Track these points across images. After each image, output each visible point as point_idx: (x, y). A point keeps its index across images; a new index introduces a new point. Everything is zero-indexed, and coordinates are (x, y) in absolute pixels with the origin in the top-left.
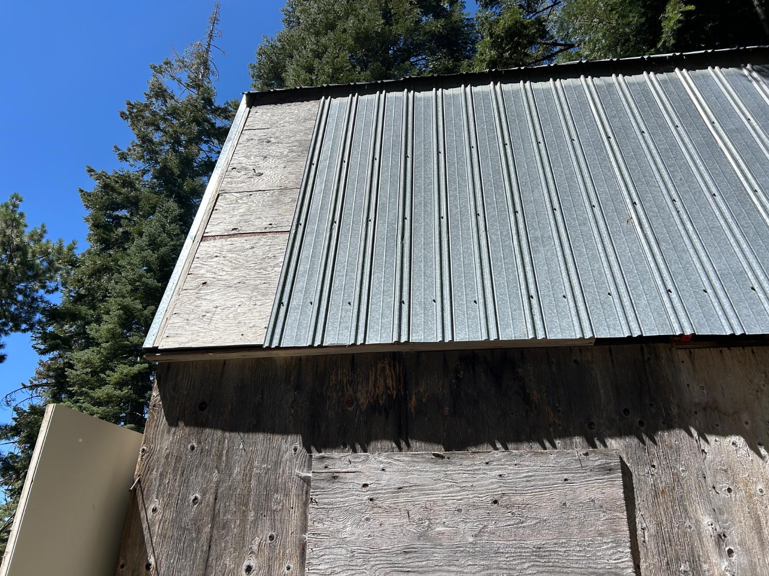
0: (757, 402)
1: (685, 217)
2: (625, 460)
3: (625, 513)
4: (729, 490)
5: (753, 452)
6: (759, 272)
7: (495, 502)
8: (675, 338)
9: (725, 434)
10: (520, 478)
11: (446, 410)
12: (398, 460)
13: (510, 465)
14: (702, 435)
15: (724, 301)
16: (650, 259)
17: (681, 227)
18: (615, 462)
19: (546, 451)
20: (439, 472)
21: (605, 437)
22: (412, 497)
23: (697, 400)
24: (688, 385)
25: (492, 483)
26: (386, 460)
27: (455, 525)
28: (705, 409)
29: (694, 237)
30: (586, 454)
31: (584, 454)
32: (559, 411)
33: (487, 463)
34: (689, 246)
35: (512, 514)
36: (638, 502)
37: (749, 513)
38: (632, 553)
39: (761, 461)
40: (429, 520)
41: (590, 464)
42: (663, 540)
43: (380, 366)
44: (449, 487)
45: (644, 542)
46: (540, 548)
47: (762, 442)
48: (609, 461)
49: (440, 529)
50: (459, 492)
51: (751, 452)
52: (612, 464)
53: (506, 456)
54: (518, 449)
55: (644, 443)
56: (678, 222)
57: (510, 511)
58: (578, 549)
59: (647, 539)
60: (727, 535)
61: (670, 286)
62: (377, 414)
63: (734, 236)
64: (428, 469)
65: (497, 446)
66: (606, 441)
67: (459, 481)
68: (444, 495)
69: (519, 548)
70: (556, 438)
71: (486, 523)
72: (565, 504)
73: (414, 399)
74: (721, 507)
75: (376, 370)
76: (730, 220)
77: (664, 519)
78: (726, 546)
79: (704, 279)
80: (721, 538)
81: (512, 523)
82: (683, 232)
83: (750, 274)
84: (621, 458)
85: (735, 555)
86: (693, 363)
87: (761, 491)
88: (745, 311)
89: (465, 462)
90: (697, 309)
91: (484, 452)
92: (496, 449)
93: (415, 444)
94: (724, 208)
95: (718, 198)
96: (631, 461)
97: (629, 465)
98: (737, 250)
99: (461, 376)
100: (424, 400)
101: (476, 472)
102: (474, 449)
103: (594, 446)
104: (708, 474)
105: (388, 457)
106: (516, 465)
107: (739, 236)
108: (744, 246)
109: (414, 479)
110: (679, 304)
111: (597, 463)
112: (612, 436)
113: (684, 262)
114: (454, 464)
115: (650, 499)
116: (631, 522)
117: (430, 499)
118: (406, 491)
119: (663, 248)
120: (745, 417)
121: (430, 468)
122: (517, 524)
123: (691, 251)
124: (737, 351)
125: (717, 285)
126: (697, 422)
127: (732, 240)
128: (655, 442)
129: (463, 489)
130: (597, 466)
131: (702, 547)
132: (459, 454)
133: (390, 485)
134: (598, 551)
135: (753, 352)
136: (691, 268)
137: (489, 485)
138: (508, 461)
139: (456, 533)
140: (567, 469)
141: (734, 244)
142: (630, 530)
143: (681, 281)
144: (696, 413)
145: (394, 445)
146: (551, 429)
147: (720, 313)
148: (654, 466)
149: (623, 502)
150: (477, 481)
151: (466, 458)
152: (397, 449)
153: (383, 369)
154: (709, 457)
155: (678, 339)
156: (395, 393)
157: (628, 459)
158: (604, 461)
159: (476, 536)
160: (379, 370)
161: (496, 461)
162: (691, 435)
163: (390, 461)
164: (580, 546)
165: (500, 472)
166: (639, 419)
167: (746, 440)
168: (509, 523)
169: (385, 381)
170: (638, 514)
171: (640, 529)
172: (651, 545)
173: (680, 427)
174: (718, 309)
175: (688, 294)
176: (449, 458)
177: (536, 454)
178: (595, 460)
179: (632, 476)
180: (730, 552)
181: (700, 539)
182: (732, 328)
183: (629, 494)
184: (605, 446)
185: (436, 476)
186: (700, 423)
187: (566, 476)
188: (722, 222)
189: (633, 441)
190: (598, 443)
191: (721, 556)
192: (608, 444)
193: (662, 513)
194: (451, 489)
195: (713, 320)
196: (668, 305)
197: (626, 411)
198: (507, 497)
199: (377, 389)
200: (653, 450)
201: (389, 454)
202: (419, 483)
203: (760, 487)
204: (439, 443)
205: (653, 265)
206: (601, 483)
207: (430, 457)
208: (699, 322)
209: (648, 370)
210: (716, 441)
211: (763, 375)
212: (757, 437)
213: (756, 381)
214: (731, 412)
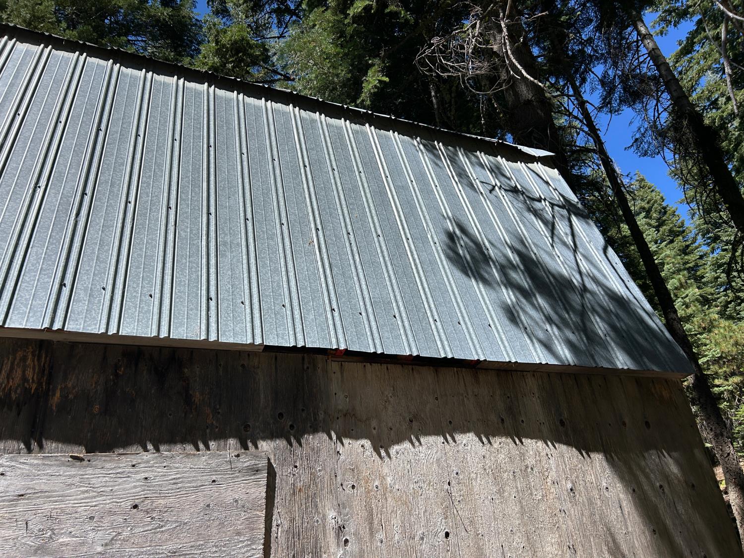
0: (384, 411)
1: (355, 249)
2: (272, 461)
3: (264, 512)
4: (353, 487)
6: (401, 304)
7: (135, 507)
8: (332, 352)
9: (357, 438)
10: (167, 480)
11: (96, 408)
12: (24, 463)
13: (158, 467)
14: (339, 439)
15: (373, 323)
16: (323, 280)
17: (351, 258)
18: (263, 463)
19: (198, 453)
20: (74, 476)
21: (258, 439)
22: (35, 504)
23: (340, 407)
24: (335, 394)
25: (135, 487)
26: (8, 463)
27: (83, 534)
28: (345, 415)
29: (359, 267)
30: (238, 456)
31: (235, 456)
32: (219, 413)
33: (133, 466)
34: (354, 274)
35: (152, 519)
36: (277, 500)
37: (365, 506)
38: (264, 549)
39: (380, 462)
40: (52, 530)
41: (240, 465)
42: (293, 534)
43: (20, 354)
44: (83, 492)
45: (277, 538)
46: (175, 553)
47: (383, 445)
48: (258, 462)
49: (65, 539)
50: (95, 497)
51: (374, 454)
52: (260, 465)
53: (156, 458)
54: (169, 451)
55: (291, 445)
56: (349, 252)
57: (149, 515)
58: (214, 549)
59: (279, 534)
60: (345, 527)
61: (335, 306)
62: (5, 409)
63: (388, 272)
64: (61, 473)
65: (148, 448)
66: (258, 443)
67: (97, 486)
68: (76, 502)
69: (153, 554)
70: (211, 440)
71: (120, 531)
72: (208, 506)
73: (58, 394)
74: (345, 502)
75: (15, 359)
76: (387, 259)
77: (297, 515)
78: (344, 537)
79: (361, 303)
80: (341, 529)
81: (150, 528)
82: (352, 261)
83: (394, 304)
84: (269, 460)
85: (350, 544)
86: (342, 373)
87: (377, 487)
88: (386, 334)
89: (108, 465)
90: (352, 328)
91: (132, 454)
92: (146, 450)
93: (50, 445)
94: (384, 248)
95: (381, 239)
96: (277, 462)
97: (275, 466)
98: (388, 283)
99: (121, 373)
100: (71, 396)
101: (119, 475)
102: (121, 451)
103: (246, 448)
104: (339, 473)
105: (11, 460)
106: (165, 467)
107: (391, 272)
108: (394, 281)
109: (41, 484)
110: (339, 322)
111: (246, 465)
112: (264, 439)
113: (349, 287)
114: (95, 467)
115: (288, 498)
116: (268, 520)
117: (57, 507)
118: (28, 499)
119: (334, 272)
120: (374, 423)
121: (64, 472)
122: (156, 529)
123: (356, 278)
124: (376, 366)
125: (370, 310)
126: (338, 426)
127: (386, 275)
128: (300, 445)
129: (100, 494)
130: (246, 467)
131: (324, 539)
132: (102, 456)
133: (8, 492)
134: (234, 550)
135: (387, 369)
136: (353, 293)
137: (131, 489)
138: (157, 463)
139: (83, 544)
140: (216, 471)
141: (387, 279)
142: (265, 528)
143: (344, 303)
144: (338, 418)
145: (22, 446)
146: (208, 431)
147: (369, 334)
148: (296, 467)
149: (264, 501)
150: (119, 485)
151: (110, 461)
152: (25, 450)
153: (24, 359)
154: (342, 457)
155: (334, 352)
156: (34, 386)
157: (275, 460)
158: (253, 462)
159: (106, 545)
160: (18, 358)
161: (144, 463)
162: (331, 438)
163: (13, 464)
164: (216, 546)
165: (146, 475)
166: (290, 423)
167: (372, 443)
168: (146, 529)
169: (24, 372)
170: (275, 512)
171: (275, 526)
172: (282, 539)
173: (323, 431)
174: (367, 329)
175: (347, 315)
176: (89, 461)
177: (188, 455)
178: (246, 461)
179: (276, 476)
180: (346, 541)
181: (324, 531)
182: (375, 347)
183: (271, 493)
184: (257, 447)
185: (70, 481)
186: (339, 428)
187: (214, 478)
188: (381, 259)
189: (281, 443)
190: (250, 444)
191: (338, 545)
192: (259, 446)
193: (297, 509)
194: (86, 495)
195: (362, 338)
196: (330, 322)
197: (281, 415)
198: (149, 501)
199: (11, 381)
200: (298, 451)
201: (14, 457)
202: (46, 488)
203: (376, 483)
204: (80, 444)
205: (324, 285)
206: (246, 484)
207: (67, 459)
208: (352, 339)
209: (305, 378)
210: (349, 444)
211: (392, 389)
212: (380, 441)
213: (386, 393)
214: (364, 419)
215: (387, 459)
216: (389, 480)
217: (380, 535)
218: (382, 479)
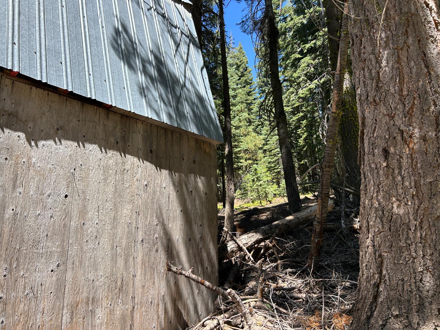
0: (40, 119)
1: (42, 8)
4: (6, 159)
6: (68, 56)
8: (7, 71)
9: (16, 130)
14: (1, 128)
15: (44, 63)
16: (11, 20)
17: (37, 13)
23: (6, 109)
24: (4, 99)
28: (9, 115)
29: (42, 22)
34: (37, 25)
37: (13, 172)
39: (30, 148)
56: (37, 9)
61: (16, 41)
63: (64, 33)
76: (65, 24)
79: (38, 46)
82: (37, 16)
83: (63, 55)
86: (12, 88)
87: (24, 162)
88: (52, 72)
90: (27, 60)
94: (65, 16)
95: (64, 9)
98: (62, 40)
107: (66, 34)
108: (67, 40)
110: (17, 53)
113: (30, 32)
119: (21, 18)
120: (30, 125)
123: (37, 28)
124: (40, 91)
125: (43, 53)
127: (62, 34)
135: (48, 94)
136: (33, 37)
141: (62, 37)
143: (24, 42)
144: (3, 115)
147: (39, 67)
155: (9, 72)
167: (26, 136)
174: (38, 65)
175: (25, 50)
182: (41, 78)
186: (3, 121)
188: (61, 22)
195: (33, 69)
196: (10, 50)
203: (24, 160)
205: (11, 24)
208: (24, 67)
210: (9, 133)
211: (49, 107)
212: (33, 136)
213: (44, 109)
214: (24, 120)
215: (35, 148)
216: (34, 160)
217: (21, 190)
218: (30, 158)
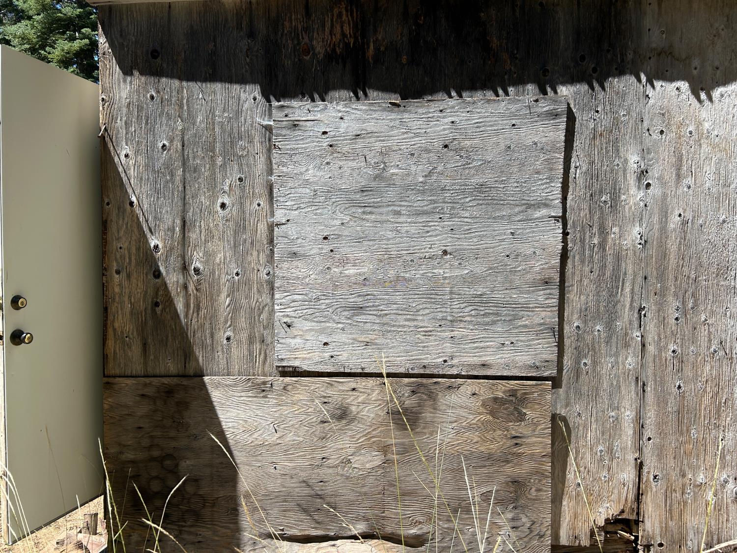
0: (711, 46)
2: (572, 106)
3: (563, 154)
4: (662, 132)
5: (693, 96)
7: (446, 146)
9: (671, 80)
10: (471, 124)
11: (404, 59)
12: (356, 109)
13: (462, 112)
14: (650, 81)
18: (563, 107)
19: (498, 98)
20: (395, 120)
21: (557, 84)
22: (369, 143)
23: (654, 45)
24: (649, 30)
25: (444, 130)
26: (344, 109)
27: (408, 167)
28: (659, 54)
30: (537, 101)
31: (534, 101)
32: (516, 58)
33: (441, 111)
35: (461, 157)
36: (577, 144)
37: (674, 152)
38: (562, 187)
39: (698, 105)
40: (385, 163)
41: (540, 110)
42: (592, 175)
43: (336, 11)
44: (404, 133)
45: (575, 178)
46: (482, 185)
47: (704, 87)
48: (557, 107)
49: (394, 171)
50: (413, 138)
51: (692, 97)
52: (559, 110)
53: (460, 103)
54: (472, 97)
55: (593, 89)
57: (458, 154)
58: (516, 185)
59: (577, 175)
60: (649, 171)
62: (334, 63)
64: (384, 117)
65: (452, 94)
66: (557, 88)
67: (414, 128)
68: (399, 141)
69: (463, 185)
70: (509, 86)
71: (435, 166)
72: (509, 147)
73: (372, 47)
74: (650, 147)
75: (333, 15)
77: (596, 159)
78: (646, 180)
80: (643, 173)
81: (460, 164)
84: (568, 104)
85: (652, 187)
86: (659, 4)
87: (691, 133)
89: (420, 111)
91: (439, 100)
92: (450, 97)
93: (372, 94)
96: (577, 107)
97: (574, 111)
99: (421, 22)
100: (382, 48)
101: (430, 119)
102: (430, 98)
103: (545, 93)
104: (646, 118)
105: (345, 106)
106: (468, 112)
109: (370, 126)
111: (545, 109)
112: (564, 83)
114: (410, 112)
115: (587, 141)
116: (567, 161)
117: (385, 145)
118: (363, 138)
120: (696, 62)
121: (387, 116)
122: (464, 165)
126: (649, 67)
128: (603, 89)
129: (417, 135)
130: (544, 112)
131: (624, 182)
132: (414, 102)
133: (348, 132)
134: (534, 186)
137: (441, 131)
138: (461, 108)
139: (408, 175)
140: (516, 116)
142: (564, 168)
144: (650, 58)
145: (352, 94)
146: (506, 77)
148: (597, 112)
149: (563, 144)
150: (431, 128)
151: (421, 106)
152: (355, 98)
153: (340, 15)
154: (651, 101)
156: (352, 41)
157: (575, 105)
158: (552, 107)
159: (426, 176)
160: (335, 15)
161: (450, 108)
162: (639, 80)
163: (348, 110)
164: (518, 182)
165: (453, 119)
166: (593, 66)
167: (690, 86)
168: (457, 165)
169: (342, 27)
170: (574, 154)
171: (573, 167)
172: (580, 181)
173: (631, 74)
176: (405, 107)
177: (489, 101)
178: (544, 106)
179: (575, 121)
180: (648, 185)
181: (624, 174)
183: (570, 137)
184: (556, 92)
185: (392, 124)
186: (651, 69)
187: (514, 122)
189: (584, 88)
190: (549, 90)
191: (639, 188)
192: (559, 91)
193: (596, 153)
194: (406, 136)
197: (583, 58)
198: (457, 142)
199: (334, 37)
200: (601, 95)
201: (347, 104)
202: (375, 130)
203: (691, 128)
204: (395, 92)
206: (545, 127)
207: (387, 105)
209: (613, 13)
210: (662, 86)
211: (725, 19)
212: (701, 82)
213: (717, 25)
214: (684, 57)
215: (707, 103)
216: (706, 125)
217: (689, 181)
218: (699, 124)
